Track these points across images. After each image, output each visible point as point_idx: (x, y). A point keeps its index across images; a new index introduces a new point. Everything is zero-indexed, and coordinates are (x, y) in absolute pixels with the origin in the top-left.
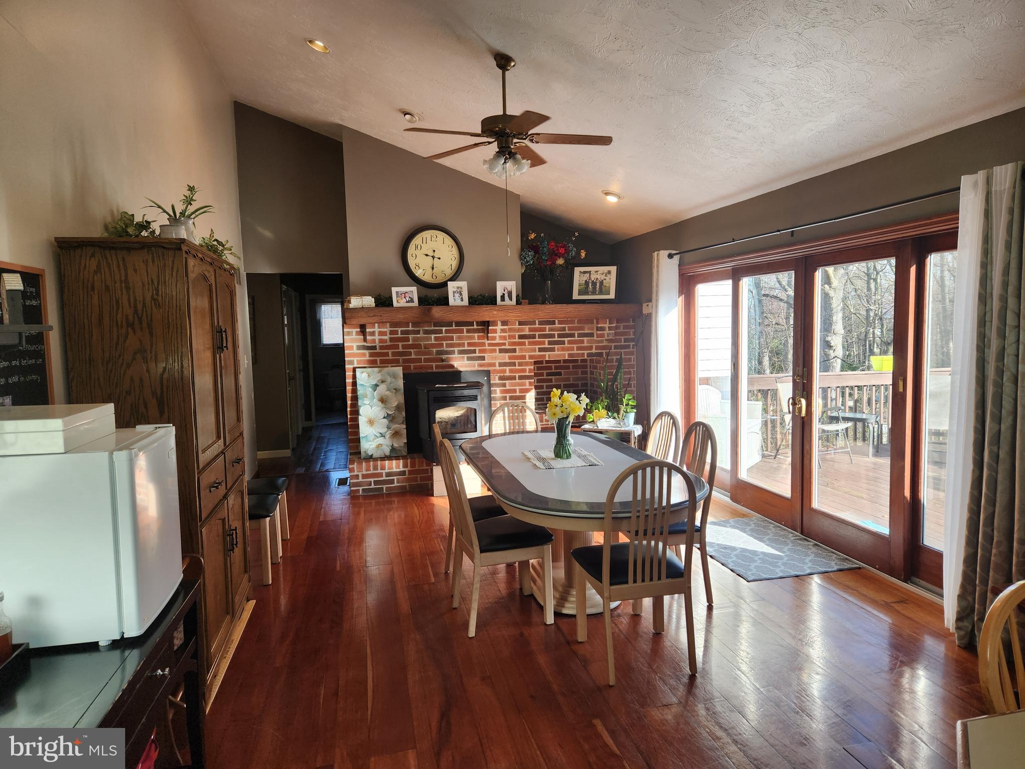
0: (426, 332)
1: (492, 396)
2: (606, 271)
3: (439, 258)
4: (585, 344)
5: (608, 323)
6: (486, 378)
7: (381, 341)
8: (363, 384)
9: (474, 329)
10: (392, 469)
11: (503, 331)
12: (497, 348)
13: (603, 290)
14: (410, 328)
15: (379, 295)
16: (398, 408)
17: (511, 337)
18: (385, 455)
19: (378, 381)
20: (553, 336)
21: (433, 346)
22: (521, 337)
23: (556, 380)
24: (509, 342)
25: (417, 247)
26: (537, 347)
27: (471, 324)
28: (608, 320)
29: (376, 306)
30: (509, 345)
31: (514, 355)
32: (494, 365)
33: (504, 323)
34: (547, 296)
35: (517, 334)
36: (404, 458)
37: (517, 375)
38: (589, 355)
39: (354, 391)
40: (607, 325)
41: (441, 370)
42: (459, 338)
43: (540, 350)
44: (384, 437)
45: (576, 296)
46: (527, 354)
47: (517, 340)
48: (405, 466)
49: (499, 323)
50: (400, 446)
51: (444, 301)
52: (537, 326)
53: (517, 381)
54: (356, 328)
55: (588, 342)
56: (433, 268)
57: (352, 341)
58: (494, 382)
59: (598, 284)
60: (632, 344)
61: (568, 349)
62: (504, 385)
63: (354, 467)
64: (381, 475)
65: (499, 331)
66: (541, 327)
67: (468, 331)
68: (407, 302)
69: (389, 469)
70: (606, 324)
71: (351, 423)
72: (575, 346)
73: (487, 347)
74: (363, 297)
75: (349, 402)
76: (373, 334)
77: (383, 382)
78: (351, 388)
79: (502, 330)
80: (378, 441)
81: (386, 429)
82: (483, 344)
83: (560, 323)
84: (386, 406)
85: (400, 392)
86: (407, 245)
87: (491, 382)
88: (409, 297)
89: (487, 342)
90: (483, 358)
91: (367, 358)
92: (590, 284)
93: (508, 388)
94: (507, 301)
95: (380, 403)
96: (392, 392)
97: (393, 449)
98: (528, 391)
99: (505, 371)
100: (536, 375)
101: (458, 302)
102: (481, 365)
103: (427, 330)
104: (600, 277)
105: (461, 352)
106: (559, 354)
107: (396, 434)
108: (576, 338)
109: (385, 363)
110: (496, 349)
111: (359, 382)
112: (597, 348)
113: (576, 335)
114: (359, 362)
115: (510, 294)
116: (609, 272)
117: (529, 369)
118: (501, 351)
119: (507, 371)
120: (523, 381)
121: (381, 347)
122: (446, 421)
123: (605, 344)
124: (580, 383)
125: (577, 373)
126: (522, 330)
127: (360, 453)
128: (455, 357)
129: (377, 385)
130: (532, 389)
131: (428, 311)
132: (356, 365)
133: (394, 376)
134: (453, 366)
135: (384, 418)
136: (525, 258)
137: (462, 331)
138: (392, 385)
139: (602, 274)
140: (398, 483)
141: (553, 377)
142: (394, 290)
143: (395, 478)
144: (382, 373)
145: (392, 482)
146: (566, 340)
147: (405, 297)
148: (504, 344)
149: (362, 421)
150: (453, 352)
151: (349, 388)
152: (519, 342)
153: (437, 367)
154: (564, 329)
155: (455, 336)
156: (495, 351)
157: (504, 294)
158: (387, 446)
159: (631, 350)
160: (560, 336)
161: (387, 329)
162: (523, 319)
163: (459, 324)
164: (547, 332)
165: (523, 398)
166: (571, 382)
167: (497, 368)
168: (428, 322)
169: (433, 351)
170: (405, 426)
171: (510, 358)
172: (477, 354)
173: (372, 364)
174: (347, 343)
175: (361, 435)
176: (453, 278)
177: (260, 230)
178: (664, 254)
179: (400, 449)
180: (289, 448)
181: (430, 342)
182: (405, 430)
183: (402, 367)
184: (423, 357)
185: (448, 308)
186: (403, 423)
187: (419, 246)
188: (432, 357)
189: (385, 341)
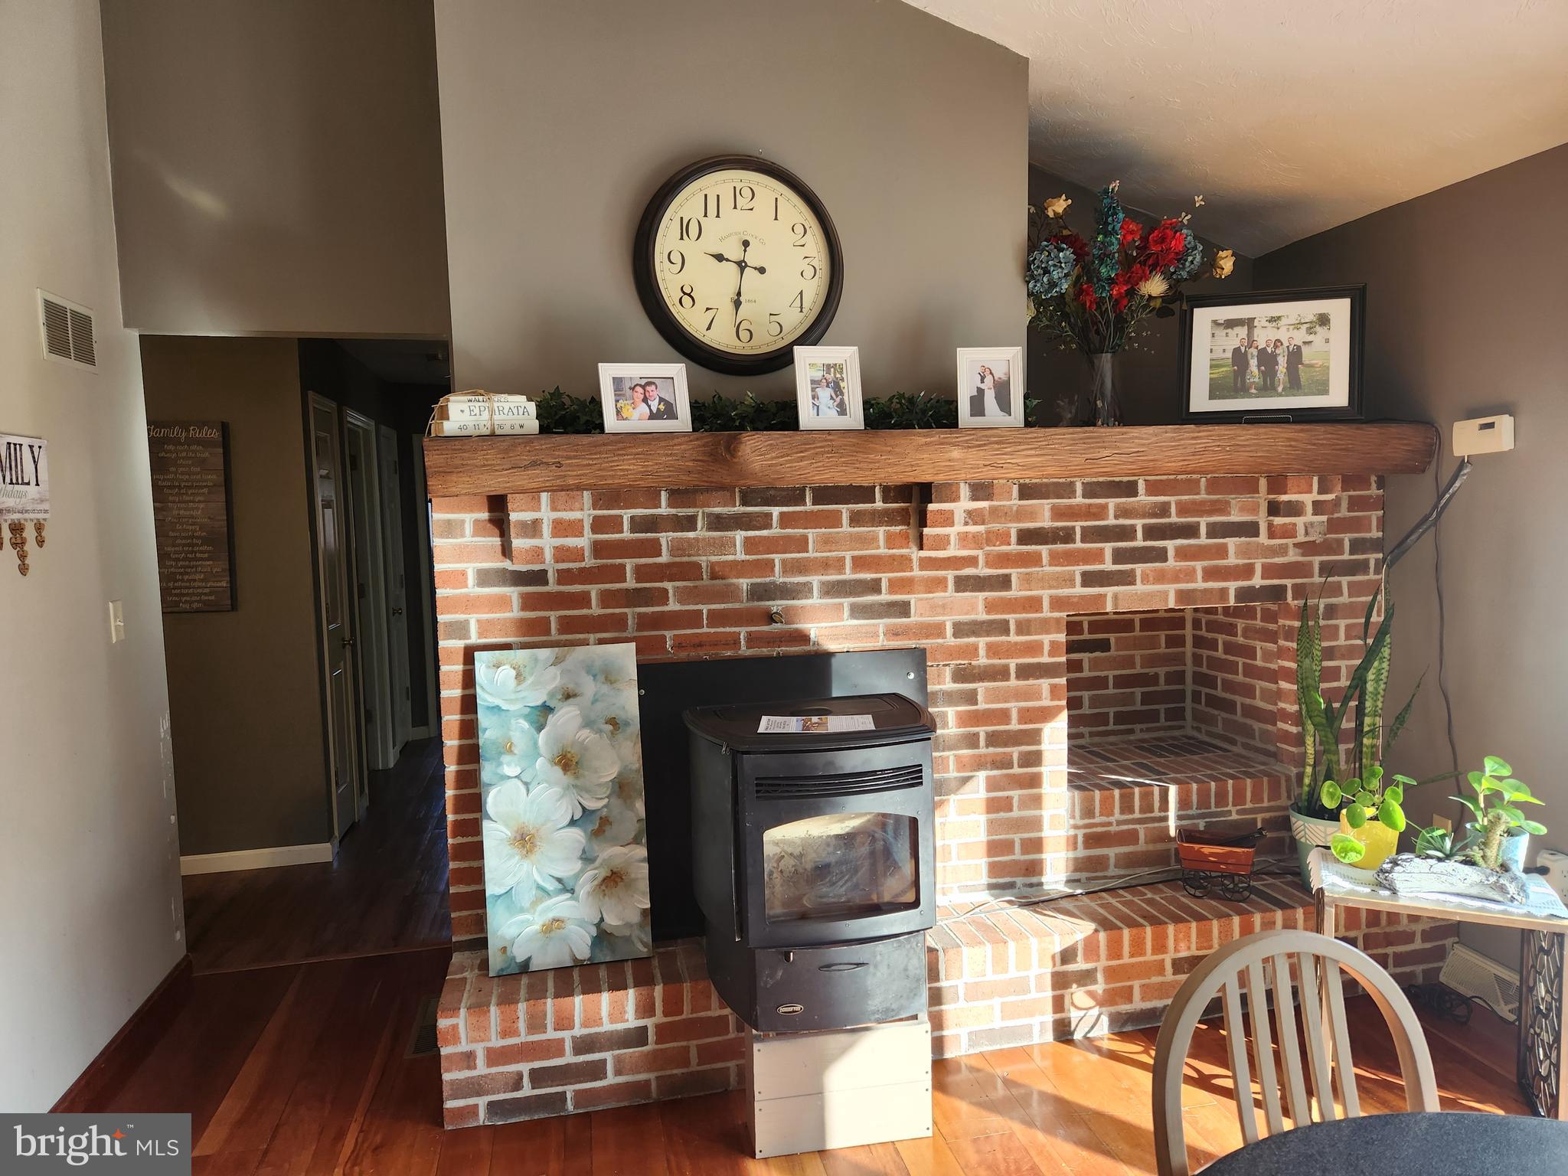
0: (718, 523)
1: (932, 733)
2: (1310, 318)
3: (762, 270)
4: (1232, 560)
5: (1314, 488)
6: (912, 676)
7: (561, 554)
8: (498, 708)
9: (874, 512)
10: (598, 1022)
11: (973, 517)
12: (950, 575)
13: (1303, 378)
14: (664, 510)
15: (557, 394)
16: (620, 787)
17: (991, 538)
18: (575, 959)
19: (552, 695)
20: (1127, 533)
21: (740, 568)
22: (1026, 537)
24: (988, 555)
25: (684, 230)
26: (1078, 570)
27: (864, 494)
28: (1315, 479)
29: (544, 430)
30: (988, 564)
31: (1002, 599)
32: (937, 630)
33: (981, 490)
34: (1099, 403)
35: (1013, 528)
36: (643, 980)
37: (1012, 664)
38: (1243, 594)
39: (469, 729)
40: (1308, 499)
41: (765, 651)
42: (826, 542)
43: (1089, 579)
44: (572, 891)
45: (1200, 401)
46: (1046, 594)
47: (1014, 547)
48: (646, 1009)
49: (964, 491)
50: (628, 925)
51: (783, 414)
52: (1079, 500)
53: (1013, 682)
54: (472, 511)
55: (1242, 552)
56: (737, 304)
57: (462, 554)
58: (937, 687)
59: (1282, 360)
60: (1373, 557)
61: (1176, 576)
62: (971, 698)
63: (455, 1027)
64: (556, 1048)
65: (959, 517)
66: (1090, 505)
67: (856, 519)
68: (653, 416)
69: (584, 1025)
70: (1310, 492)
71: (460, 840)
72: (1199, 565)
73: (917, 573)
74: (496, 397)
75: (451, 769)
76: (533, 528)
77: (568, 696)
78: (458, 717)
79: (970, 513)
80: (548, 909)
81: (579, 865)
82: (904, 562)
83: (1153, 488)
84: (578, 782)
85: (629, 730)
86: (655, 215)
87: (930, 688)
88: (661, 400)
90: (903, 609)
91: (515, 612)
92: (1253, 363)
93: (982, 706)
94: (993, 413)
95: (558, 771)
96: (600, 731)
97: (603, 936)
98: (1046, 715)
99: (973, 651)
100: (1073, 666)
101: (830, 419)
102: (894, 633)
103: (718, 516)
104: (1291, 337)
105: (834, 589)
106: (1149, 591)
107: (613, 880)
108: (1203, 540)
109: (577, 629)
110: (945, 579)
111: (483, 698)
112: (1269, 571)
113: (1203, 530)
114: (484, 627)
115: (1002, 391)
116: (1324, 320)
117: (1051, 644)
118: (962, 584)
119: (982, 652)
120: (1031, 682)
121: (564, 577)
122: (797, 852)
123: (1293, 557)
124: (1162, 671)
125: (1153, 643)
126: (1032, 515)
127: (482, 943)
128: (812, 606)
130: (1059, 709)
131: (728, 449)
132: (474, 639)
133: (608, 675)
134: (803, 638)
135: (573, 823)
136: (1046, 271)
137: (834, 520)
138: (599, 706)
139: (1297, 326)
140: (618, 1072)
142: (607, 372)
143: (608, 1056)
144: (567, 663)
145: (596, 1070)
146: (1170, 545)
147: (645, 400)
148: (972, 561)
149: (494, 836)
150: (804, 591)
151: (451, 719)
152: (1020, 554)
153: (752, 639)
154: (1163, 510)
155: (811, 534)
156: (939, 584)
157: (981, 391)
158: (581, 923)
159: (1372, 576)
160: (1151, 532)
161: (584, 512)
162: (1039, 474)
163: (826, 494)
164: (1112, 522)
165: (1034, 737)
166: (1138, 670)
167: (950, 640)
168: (722, 488)
169: (737, 587)
170: (642, 852)
171: (990, 607)
172: (885, 597)
173: (532, 633)
174: (443, 562)
175: (491, 889)
176: (813, 335)
179: (627, 933)
180: (329, 838)
181: (730, 558)
182: (646, 865)
183: (633, 645)
184: (705, 609)
185: (796, 437)
186: (636, 841)
187: (694, 230)
188: (737, 606)
189: (577, 554)
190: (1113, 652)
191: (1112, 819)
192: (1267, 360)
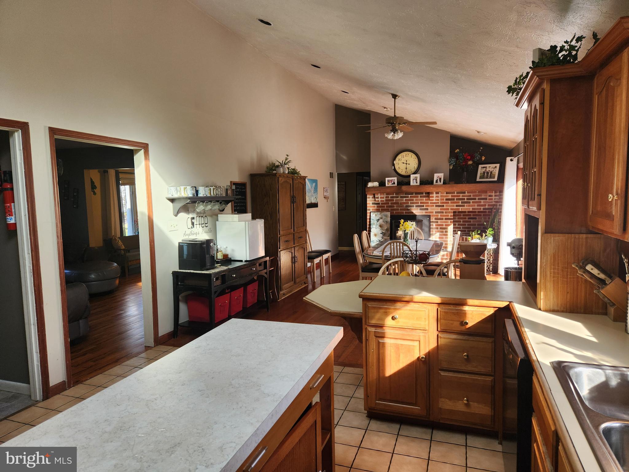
0: (401, 197)
1: (431, 227)
2: (494, 167)
3: (409, 164)
4: (482, 204)
5: (494, 193)
6: (428, 219)
7: (381, 201)
9: (423, 196)
12: (435, 205)
13: (492, 176)
14: (394, 195)
15: (381, 182)
16: (387, 230)
17: (441, 200)
19: (379, 218)
20: (464, 199)
21: (404, 203)
22: (446, 200)
24: (440, 202)
26: (455, 204)
27: (422, 193)
28: (494, 191)
29: (378, 186)
31: (443, 208)
32: (433, 212)
33: (437, 193)
34: (464, 180)
35: (445, 198)
37: (444, 218)
38: (484, 209)
39: (370, 222)
40: (493, 194)
41: (407, 214)
42: (416, 200)
43: (457, 206)
46: (450, 208)
47: (445, 201)
49: (435, 193)
51: (408, 183)
52: (456, 194)
53: (444, 220)
54: (371, 196)
55: (484, 202)
56: (406, 169)
57: (370, 201)
58: (432, 221)
59: (490, 173)
61: (472, 206)
62: (437, 222)
65: (435, 197)
67: (421, 197)
68: (392, 184)
72: (476, 204)
73: (430, 204)
74: (374, 182)
75: (368, 226)
76: (378, 198)
77: (381, 218)
81: (381, 239)
82: (428, 203)
83: (468, 193)
84: (382, 229)
85: (389, 223)
86: (395, 159)
87: (431, 220)
88: (393, 182)
89: (430, 202)
90: (427, 209)
93: (439, 223)
94: (439, 183)
95: (380, 227)
96: (385, 223)
98: (449, 225)
99: (438, 216)
100: (454, 219)
101: (415, 184)
102: (426, 213)
103: (402, 196)
104: (491, 170)
105: (417, 206)
106: (467, 208)
108: (477, 200)
109: (383, 210)
110: (434, 205)
111: (372, 218)
112: (489, 205)
113: (477, 199)
115: (440, 179)
116: (496, 167)
117: (450, 215)
118: (436, 206)
120: (447, 220)
121: (382, 204)
123: (493, 203)
126: (448, 196)
128: (414, 209)
129: (379, 220)
130: (452, 225)
131: (402, 188)
132: (371, 211)
133: (386, 216)
134: (413, 213)
135: (381, 233)
136: (451, 162)
137: (417, 197)
138: (385, 220)
139: (492, 168)
142: (387, 179)
144: (382, 214)
146: (471, 201)
147: (391, 182)
148: (438, 203)
149: (372, 234)
150: (413, 206)
151: (368, 220)
152: (446, 202)
154: (470, 196)
155: (414, 199)
156: (433, 206)
157: (437, 179)
160: (467, 199)
161: (384, 196)
162: (448, 191)
163: (416, 193)
164: (461, 197)
165: (446, 228)
167: (434, 214)
168: (402, 193)
169: (404, 206)
171: (441, 209)
172: (425, 207)
173: (378, 210)
174: (368, 202)
175: (371, 240)
183: (390, 212)
184: (399, 208)
186: (388, 236)
187: (400, 159)
188: (404, 208)
189: (383, 201)
190: (477, 220)
191: (460, 242)
192: (488, 173)
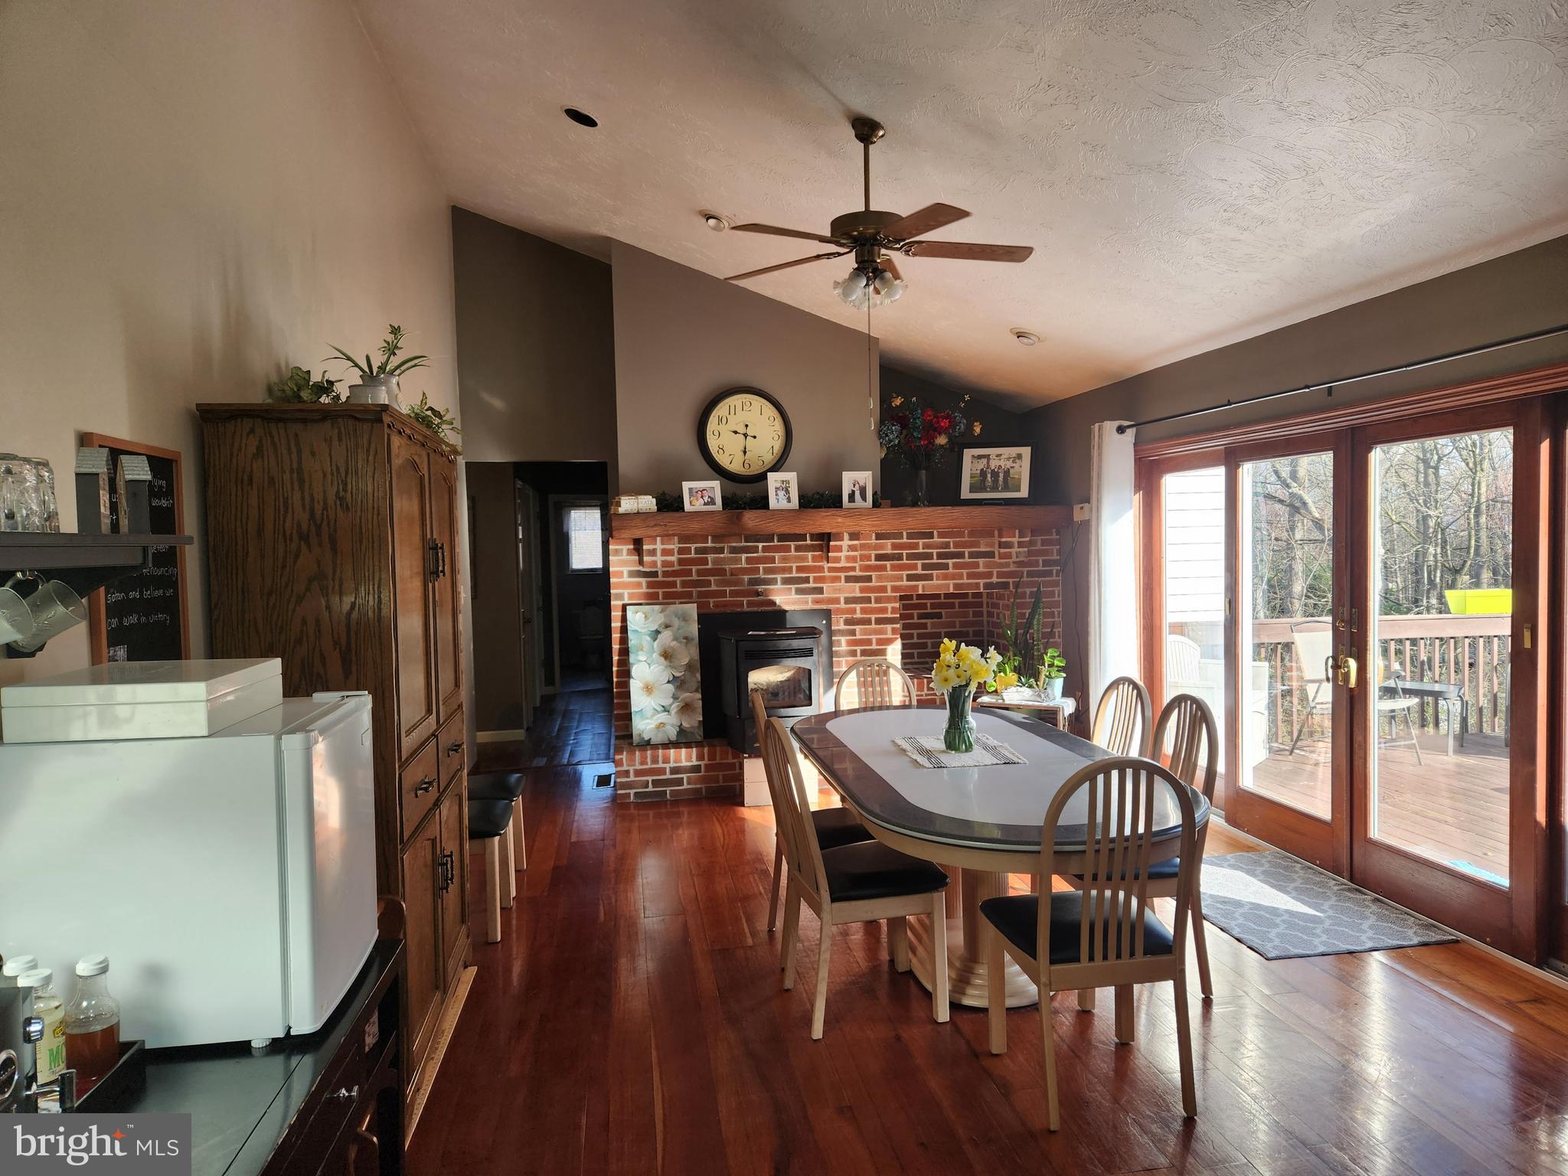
0: (733, 550)
1: (834, 649)
2: (1014, 455)
3: (755, 437)
4: (981, 569)
5: (1017, 535)
6: (824, 622)
7: (665, 564)
8: (637, 631)
9: (807, 545)
10: (681, 761)
11: (852, 548)
12: (843, 575)
13: (1010, 484)
14: (710, 544)
15: (664, 494)
16: (689, 667)
17: (863, 558)
18: (669, 739)
19: (660, 626)
20: (929, 556)
21: (744, 571)
22: (879, 557)
23: (934, 625)
24: (860, 566)
25: (720, 420)
26: (905, 573)
27: (803, 537)
28: (1017, 531)
29: (659, 510)
30: (861, 570)
31: (868, 586)
32: (837, 601)
33: (854, 536)
34: (920, 494)
35: (873, 553)
36: (699, 745)
37: (873, 617)
38: (986, 586)
39: (624, 640)
40: (1015, 540)
41: (755, 609)
42: (784, 559)
43: (910, 578)
44: (669, 711)
45: (965, 493)
46: (889, 585)
47: (873, 562)
48: (700, 757)
49: (846, 536)
50: (692, 727)
51: (762, 502)
52: (905, 540)
53: (873, 626)
54: (627, 545)
55: (986, 565)
56: (745, 452)
57: (623, 563)
58: (837, 628)
59: (1001, 475)
60: (1055, 569)
61: (953, 577)
62: (853, 633)
63: (622, 759)
64: (662, 771)
65: (845, 548)
66: (911, 543)
67: (798, 549)
68: (705, 504)
69: (675, 762)
70: (1015, 537)
71: (619, 690)
72: (965, 572)
73: (827, 574)
74: (639, 497)
75: (615, 658)
76: (653, 552)
77: (667, 626)
78: (619, 635)
79: (849, 546)
80: (658, 719)
81: (672, 700)
82: (821, 569)
83: (941, 535)
84: (671, 664)
85: (694, 642)
86: (706, 418)
87: (833, 628)
88: (709, 497)
89: (826, 565)
90: (820, 591)
91: (644, 590)
92: (989, 476)
93: (858, 637)
94: (858, 501)
95: (663, 659)
96: (680, 642)
97: (682, 731)
98: (889, 641)
99: (854, 611)
100: (903, 617)
101: (783, 504)
102: (817, 602)
103: (734, 547)
104: (1005, 464)
105: (786, 581)
106: (939, 584)
107: (686, 708)
108: (967, 560)
109: (670, 598)
110: (840, 577)
111: (631, 626)
112: (1000, 575)
113: (967, 555)
114: (631, 596)
115: (863, 491)
117: (892, 608)
118: (848, 579)
119: (858, 611)
120: (882, 626)
121: (666, 574)
122: (765, 688)
123: (1012, 568)
124: (971, 630)
125: (966, 615)
126: (881, 547)
127: (631, 736)
128: (778, 589)
129: (657, 632)
130: (897, 638)
131: (737, 517)
132: (626, 601)
133: (684, 618)
134: (773, 603)
135: (669, 682)
136: (887, 436)
137: (788, 549)
138: (680, 631)
139: (1008, 459)
140: (688, 784)
141: (929, 621)
142: (686, 486)
143: (684, 776)
144: (667, 612)
145: (680, 782)
146: (950, 562)
147: (702, 497)
148: (853, 569)
149: (635, 686)
150: (774, 581)
151: (616, 636)
152: (876, 566)
153: (749, 604)
154: (947, 545)
155: (777, 555)
156: (838, 579)
157: (853, 492)
158: (673, 725)
159: (1054, 578)
160: (940, 556)
161: (674, 546)
162: (884, 528)
163: (783, 537)
164: (921, 551)
165: (883, 652)
166: (957, 629)
167: (843, 605)
168: (735, 535)
169: (743, 579)
170: (699, 696)
171: (862, 590)
172: (812, 585)
173: (651, 599)
174: (613, 567)
175: (634, 709)
176: (776, 467)
177: (486, 397)
178: (1110, 426)
179: (692, 730)
180: (522, 728)
181: (740, 566)
182: (701, 701)
183: (696, 604)
184: (728, 589)
185: (768, 513)
186: (696, 691)
187: (724, 420)
188: (742, 588)
189: (671, 564)
191: (923, 693)
192: (995, 474)
